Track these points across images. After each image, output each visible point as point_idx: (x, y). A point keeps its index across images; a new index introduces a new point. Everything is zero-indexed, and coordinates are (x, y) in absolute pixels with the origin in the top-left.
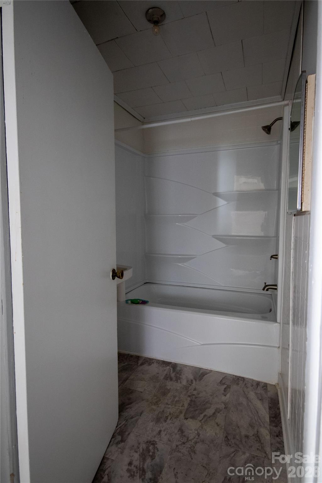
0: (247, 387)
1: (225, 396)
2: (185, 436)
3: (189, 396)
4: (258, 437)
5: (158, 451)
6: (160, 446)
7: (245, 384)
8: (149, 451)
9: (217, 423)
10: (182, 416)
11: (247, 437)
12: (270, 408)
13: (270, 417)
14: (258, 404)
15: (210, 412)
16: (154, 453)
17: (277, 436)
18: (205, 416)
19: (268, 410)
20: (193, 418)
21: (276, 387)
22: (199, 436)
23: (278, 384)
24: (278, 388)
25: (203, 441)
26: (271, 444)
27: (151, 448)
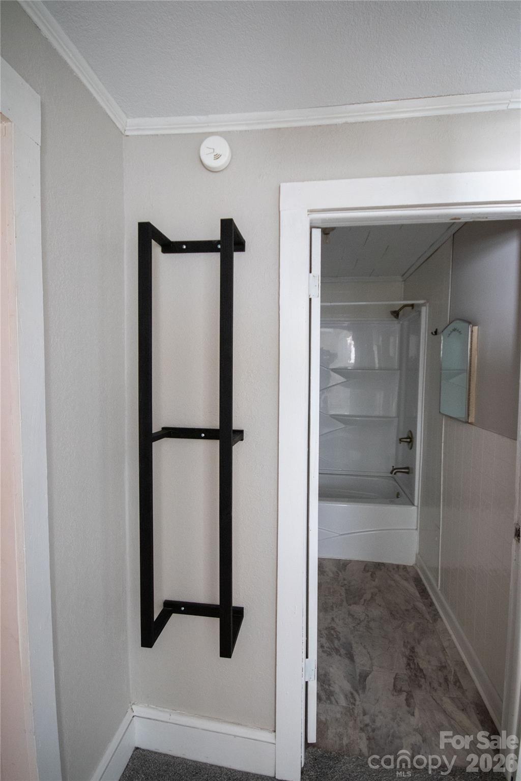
0: (390, 571)
1: (374, 581)
2: (356, 618)
3: (342, 586)
4: (415, 608)
5: (340, 633)
6: (338, 629)
7: (387, 569)
8: (333, 635)
9: (378, 604)
10: (345, 603)
11: (407, 610)
12: (416, 586)
13: (419, 593)
14: (405, 584)
15: (368, 596)
16: (337, 635)
17: (430, 606)
18: (365, 600)
19: (415, 587)
20: (355, 603)
21: (414, 568)
22: (368, 616)
23: (416, 564)
24: (416, 568)
25: (373, 620)
26: (429, 613)
27: (332, 632)
